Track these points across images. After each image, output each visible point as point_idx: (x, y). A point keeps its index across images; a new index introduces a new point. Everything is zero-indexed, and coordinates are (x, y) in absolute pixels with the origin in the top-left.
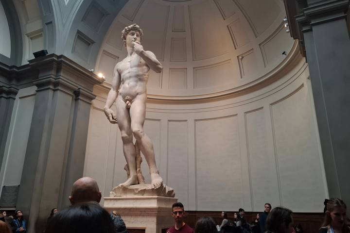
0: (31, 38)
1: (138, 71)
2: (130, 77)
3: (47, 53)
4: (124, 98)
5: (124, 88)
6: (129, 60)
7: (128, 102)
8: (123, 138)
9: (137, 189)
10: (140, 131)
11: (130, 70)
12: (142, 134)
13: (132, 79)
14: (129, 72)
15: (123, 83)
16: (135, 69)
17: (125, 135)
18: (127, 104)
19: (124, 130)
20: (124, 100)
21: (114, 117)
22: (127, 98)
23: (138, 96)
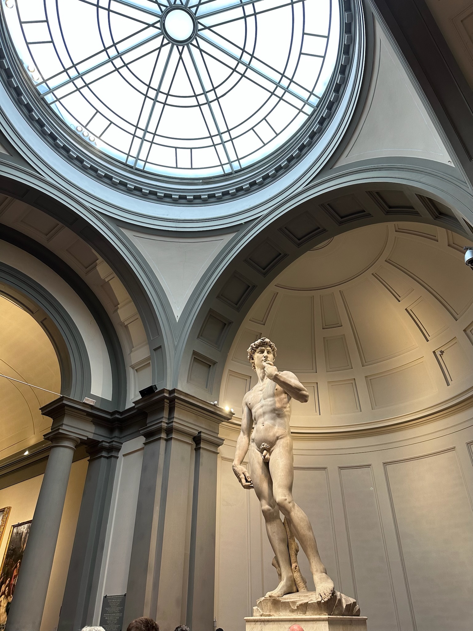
0: (136, 370)
1: (275, 403)
2: (264, 413)
3: (157, 389)
4: (259, 446)
5: (257, 431)
6: (261, 388)
7: (265, 452)
8: (264, 512)
9: (294, 603)
10: (288, 500)
11: (263, 402)
12: (291, 505)
13: (267, 416)
14: (262, 406)
15: (256, 424)
16: (269, 401)
17: (266, 507)
18: (264, 457)
19: (264, 498)
20: (258, 449)
21: (247, 477)
22: (262, 446)
23: (278, 441)
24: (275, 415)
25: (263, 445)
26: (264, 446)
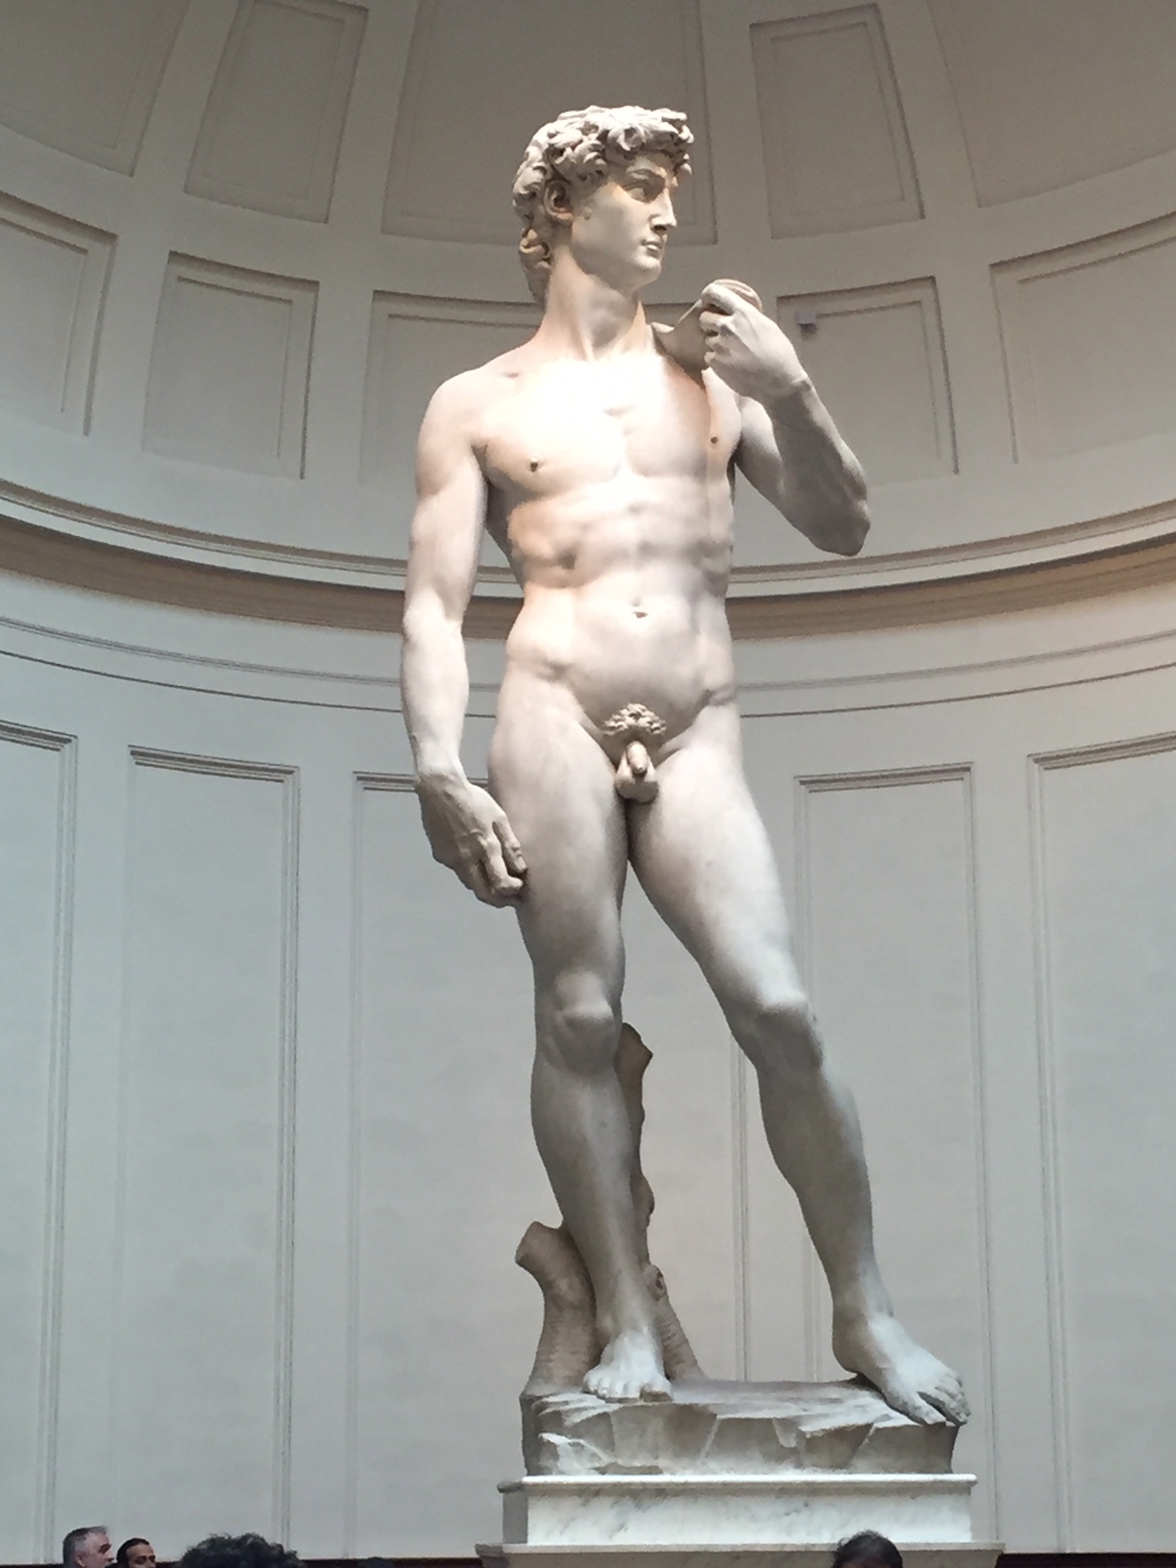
1: (706, 511)
2: (647, 551)
4: (598, 709)
7: (638, 752)
9: (790, 1424)
14: (635, 510)
18: (639, 775)
20: (593, 727)
21: (515, 850)
22: (631, 721)
23: (706, 714)
24: (696, 574)
25: (637, 716)
26: (643, 722)
